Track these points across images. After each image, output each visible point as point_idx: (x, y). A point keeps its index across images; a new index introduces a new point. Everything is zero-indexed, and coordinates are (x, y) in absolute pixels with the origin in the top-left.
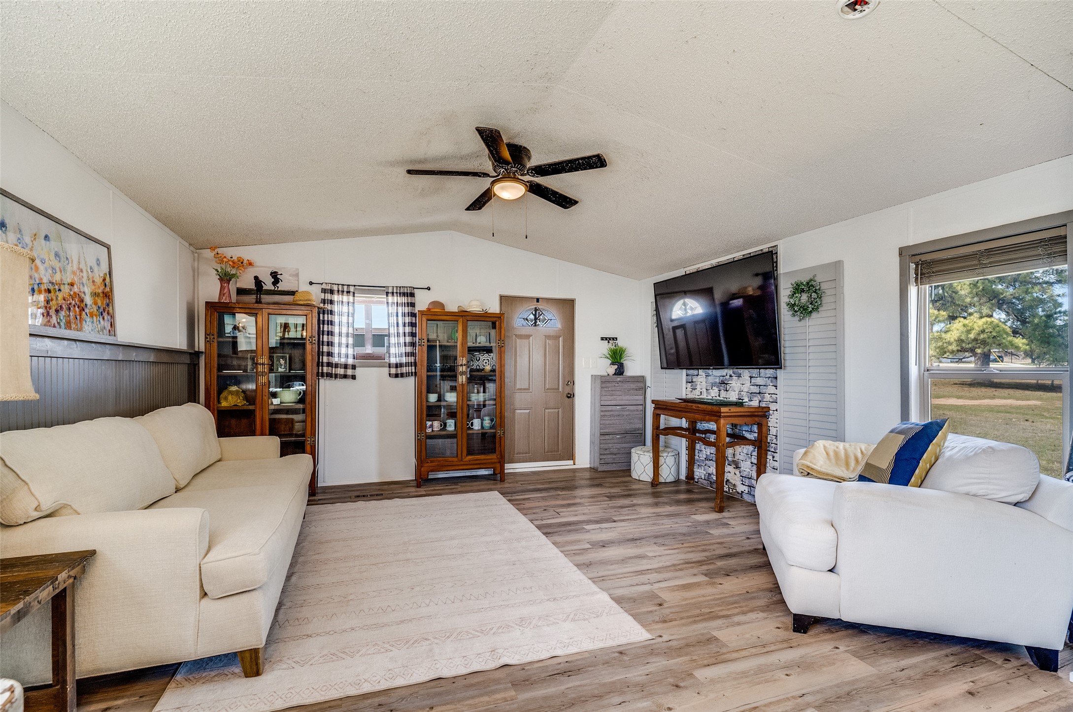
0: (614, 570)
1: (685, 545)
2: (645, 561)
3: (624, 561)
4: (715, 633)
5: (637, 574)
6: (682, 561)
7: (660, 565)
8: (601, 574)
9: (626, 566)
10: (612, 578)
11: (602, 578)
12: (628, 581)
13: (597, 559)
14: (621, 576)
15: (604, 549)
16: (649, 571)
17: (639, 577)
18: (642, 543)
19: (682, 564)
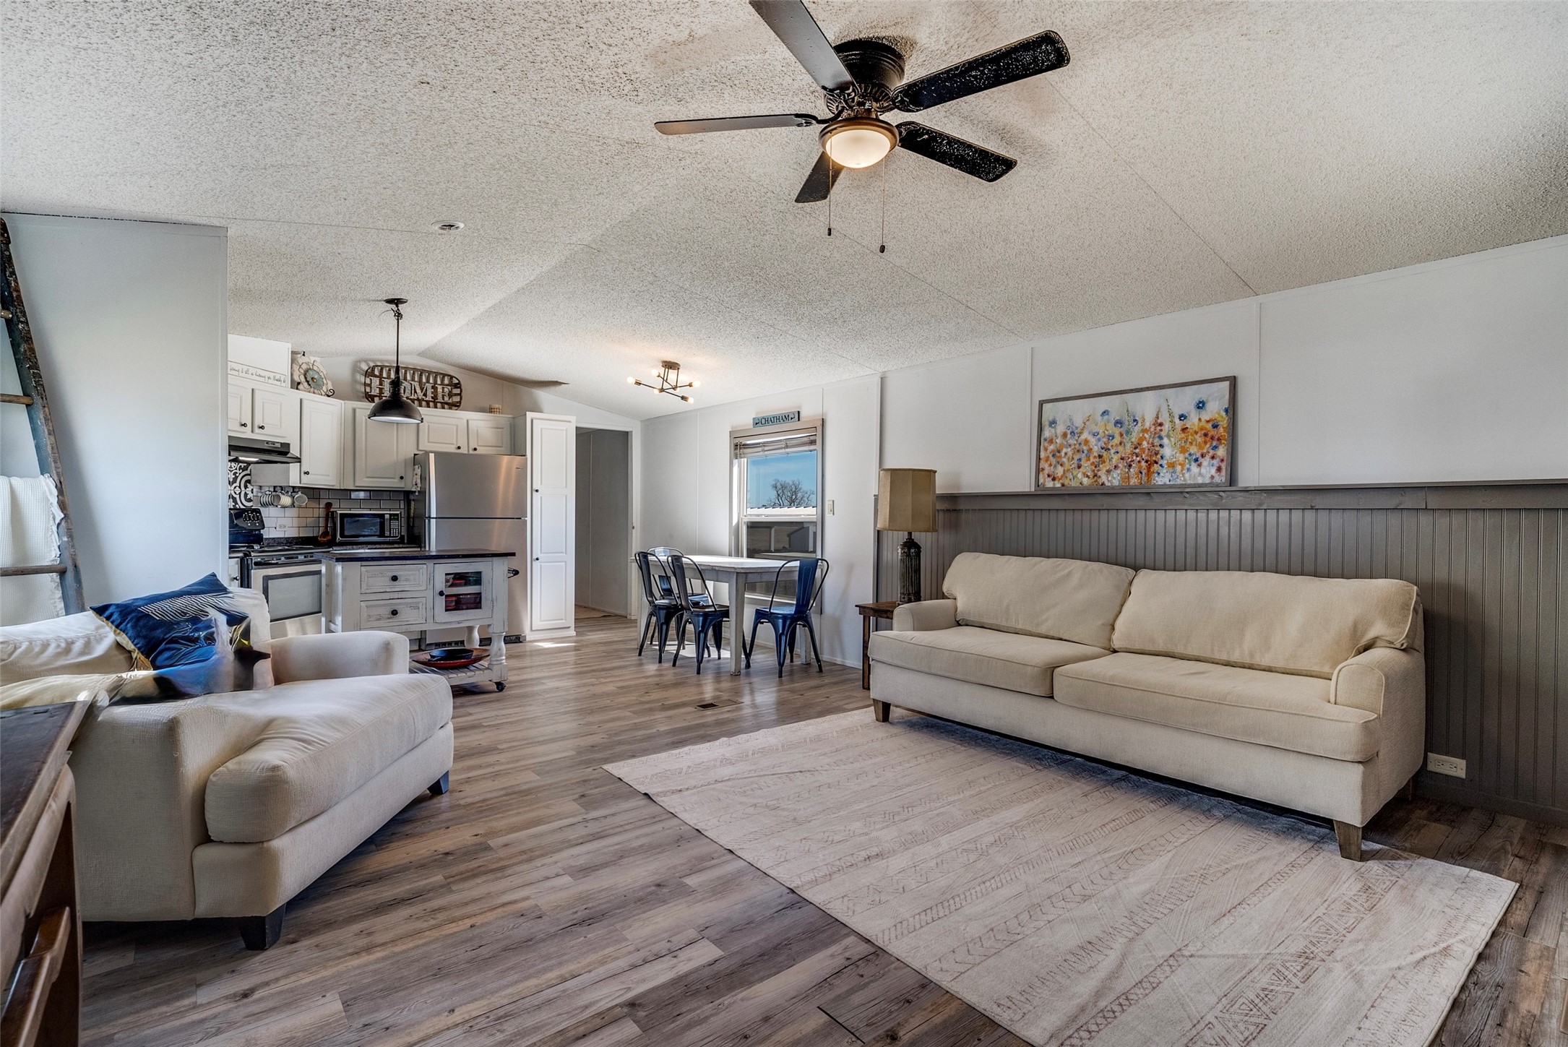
0: (637, 838)
1: (468, 922)
2: (581, 861)
3: (620, 857)
4: (539, 778)
5: (603, 833)
6: (510, 871)
7: (557, 857)
8: (658, 827)
9: (617, 847)
10: (641, 823)
11: (657, 819)
12: (619, 820)
13: (668, 853)
14: (627, 827)
15: (656, 878)
16: (580, 841)
17: (599, 830)
18: (570, 912)
19: (514, 864)
